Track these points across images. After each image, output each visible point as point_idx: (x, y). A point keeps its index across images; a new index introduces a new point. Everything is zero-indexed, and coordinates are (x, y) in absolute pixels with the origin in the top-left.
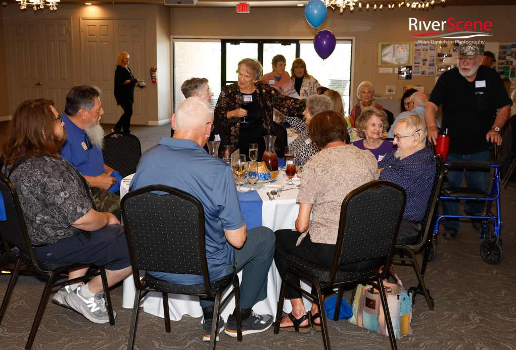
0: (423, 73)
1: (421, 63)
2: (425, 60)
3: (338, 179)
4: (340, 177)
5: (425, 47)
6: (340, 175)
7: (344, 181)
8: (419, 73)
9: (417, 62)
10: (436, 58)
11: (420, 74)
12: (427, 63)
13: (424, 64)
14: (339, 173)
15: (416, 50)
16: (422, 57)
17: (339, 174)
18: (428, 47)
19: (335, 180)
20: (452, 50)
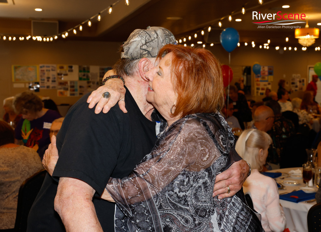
0: (48, 87)
1: (46, 80)
2: (48, 78)
3: (23, 173)
4: (25, 172)
5: (48, 69)
6: (25, 170)
7: (28, 175)
8: (44, 87)
9: (43, 79)
10: (56, 76)
11: (46, 88)
12: (51, 80)
13: (48, 81)
14: (24, 168)
15: (41, 70)
16: (46, 75)
17: (23, 170)
18: (50, 69)
19: (21, 174)
20: (67, 71)
